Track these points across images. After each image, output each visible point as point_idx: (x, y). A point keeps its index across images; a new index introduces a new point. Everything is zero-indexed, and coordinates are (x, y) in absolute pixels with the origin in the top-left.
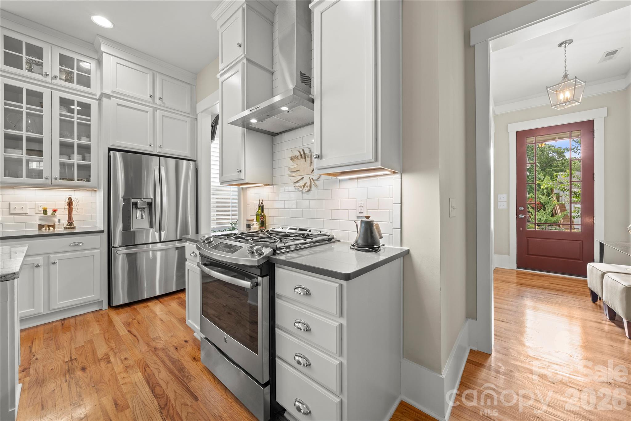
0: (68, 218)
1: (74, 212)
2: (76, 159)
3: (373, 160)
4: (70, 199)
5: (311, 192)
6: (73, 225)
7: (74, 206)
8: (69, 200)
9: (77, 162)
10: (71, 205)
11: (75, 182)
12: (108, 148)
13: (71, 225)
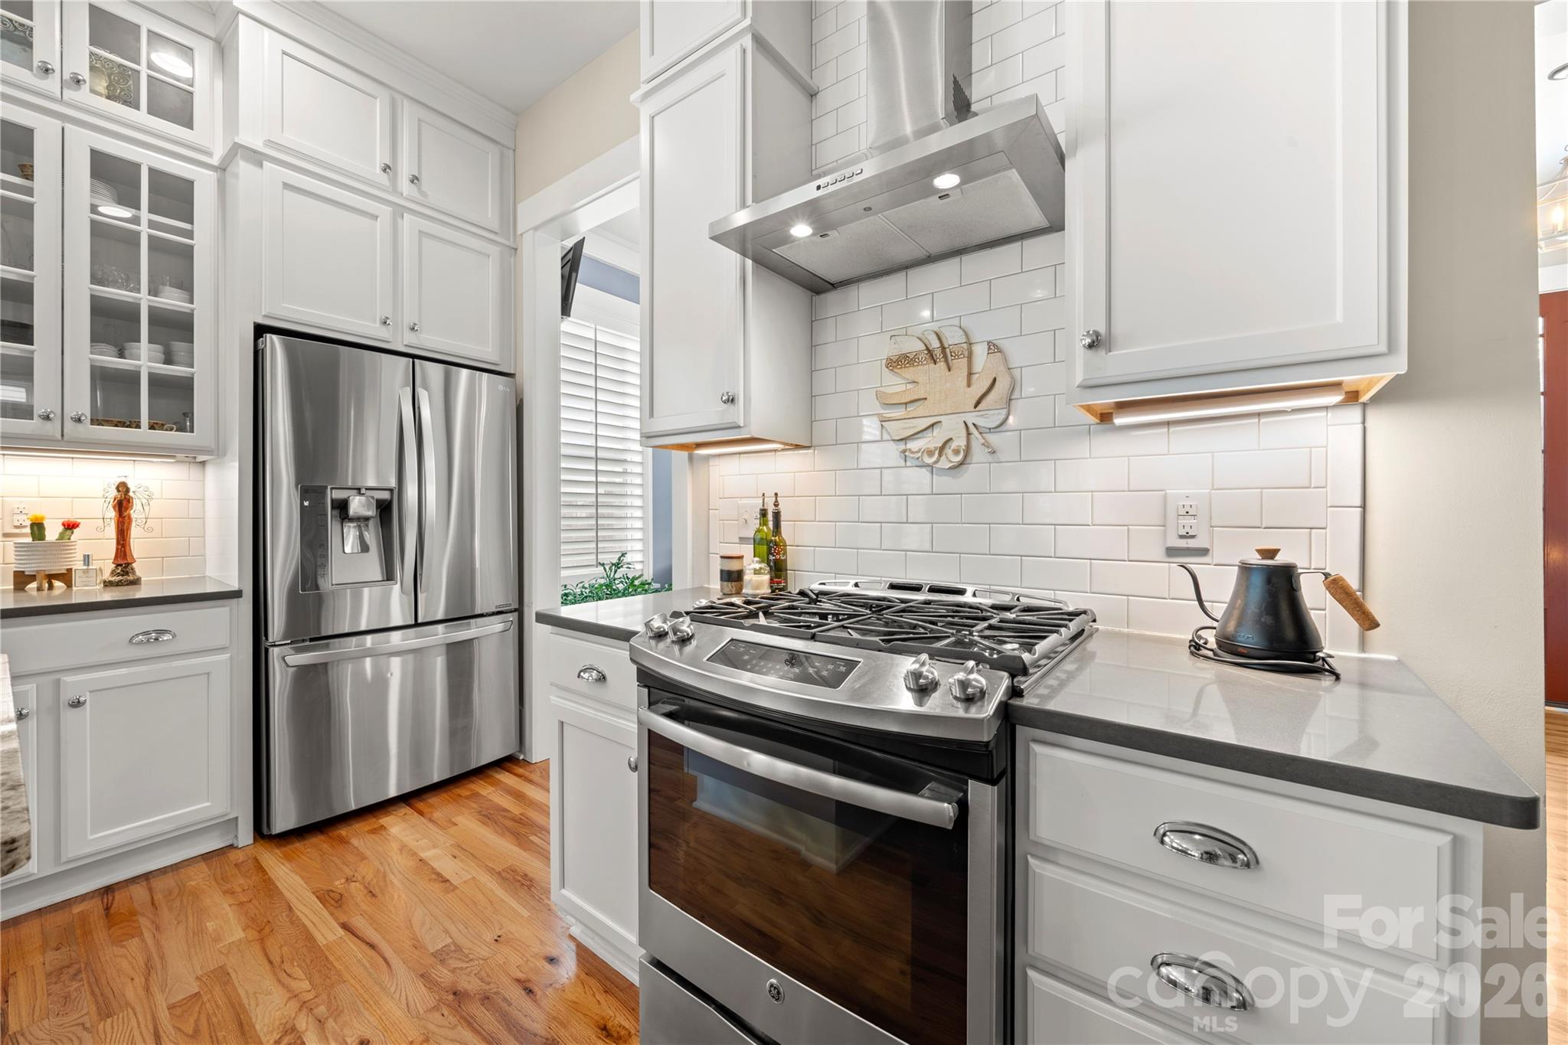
0: (117, 549)
2: (145, 359)
3: (1383, 348)
4: (123, 488)
5: (971, 469)
6: (134, 573)
7: (136, 512)
8: (119, 491)
9: (149, 367)
10: (127, 509)
11: (143, 434)
12: (254, 323)
13: (127, 573)
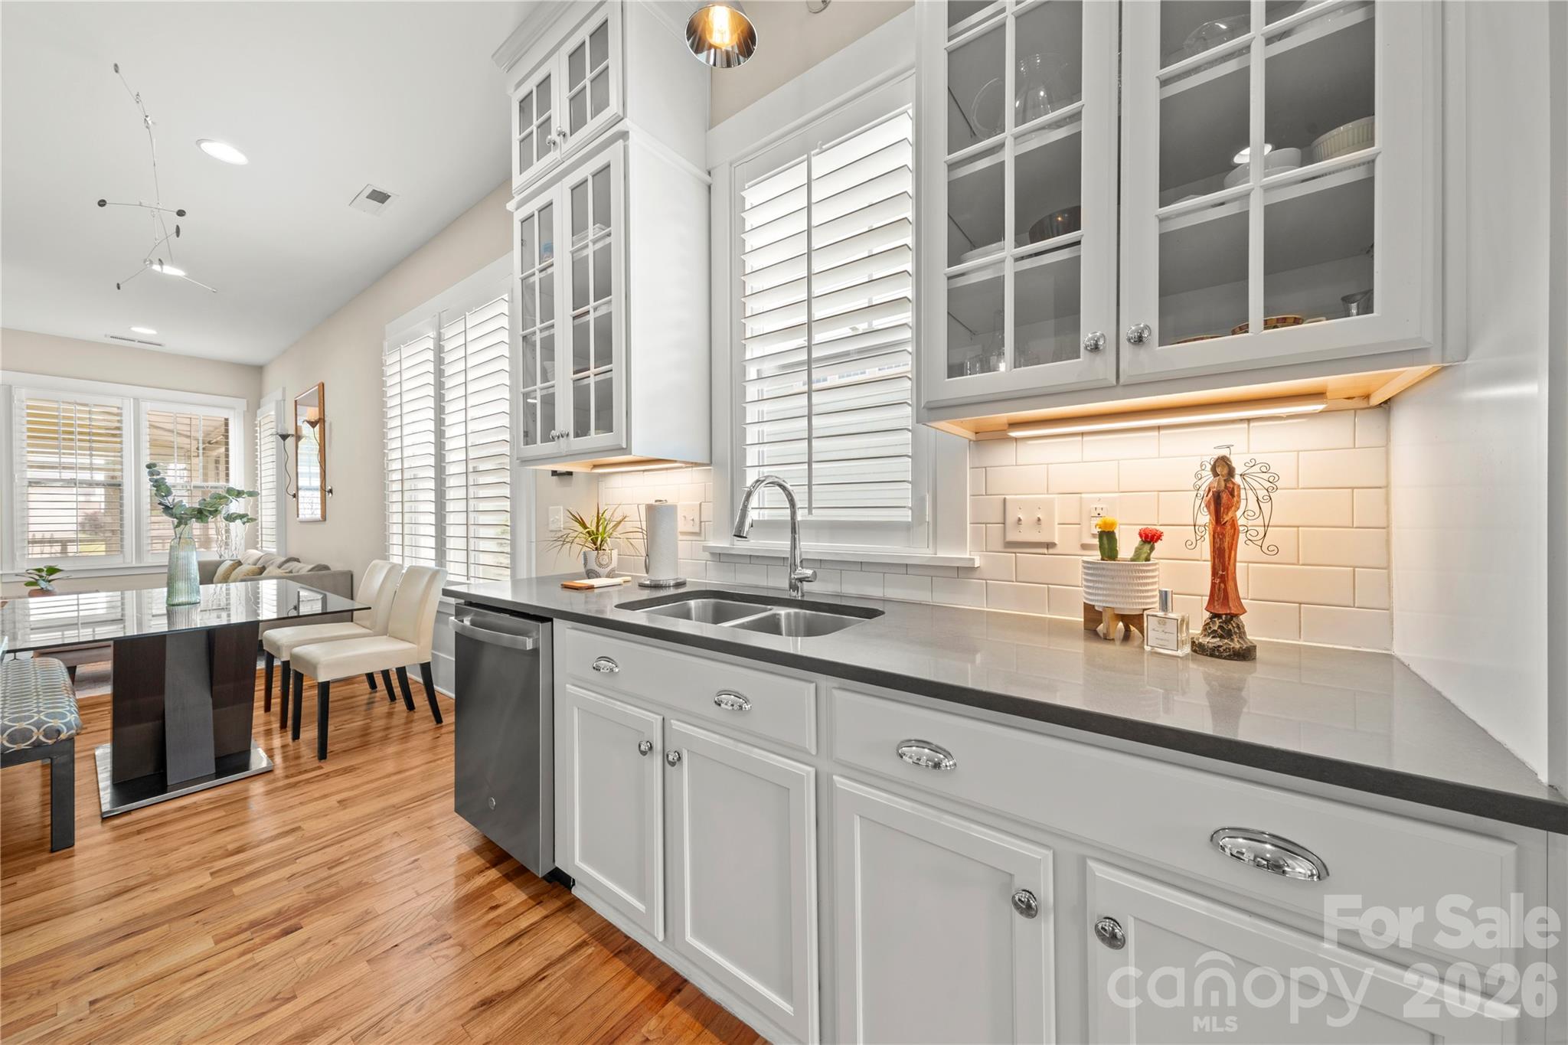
0: (1213, 585)
1: (1244, 551)
4: (1223, 467)
6: (1242, 634)
7: (1245, 514)
8: (1216, 474)
10: (1228, 508)
13: (1229, 634)
